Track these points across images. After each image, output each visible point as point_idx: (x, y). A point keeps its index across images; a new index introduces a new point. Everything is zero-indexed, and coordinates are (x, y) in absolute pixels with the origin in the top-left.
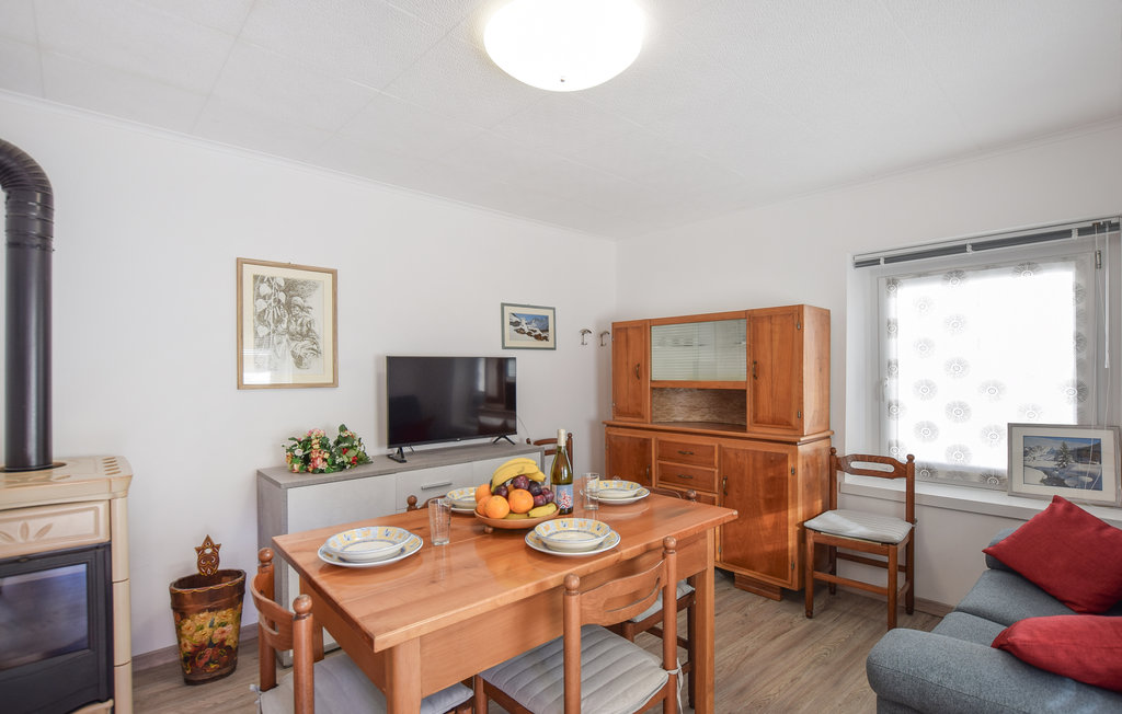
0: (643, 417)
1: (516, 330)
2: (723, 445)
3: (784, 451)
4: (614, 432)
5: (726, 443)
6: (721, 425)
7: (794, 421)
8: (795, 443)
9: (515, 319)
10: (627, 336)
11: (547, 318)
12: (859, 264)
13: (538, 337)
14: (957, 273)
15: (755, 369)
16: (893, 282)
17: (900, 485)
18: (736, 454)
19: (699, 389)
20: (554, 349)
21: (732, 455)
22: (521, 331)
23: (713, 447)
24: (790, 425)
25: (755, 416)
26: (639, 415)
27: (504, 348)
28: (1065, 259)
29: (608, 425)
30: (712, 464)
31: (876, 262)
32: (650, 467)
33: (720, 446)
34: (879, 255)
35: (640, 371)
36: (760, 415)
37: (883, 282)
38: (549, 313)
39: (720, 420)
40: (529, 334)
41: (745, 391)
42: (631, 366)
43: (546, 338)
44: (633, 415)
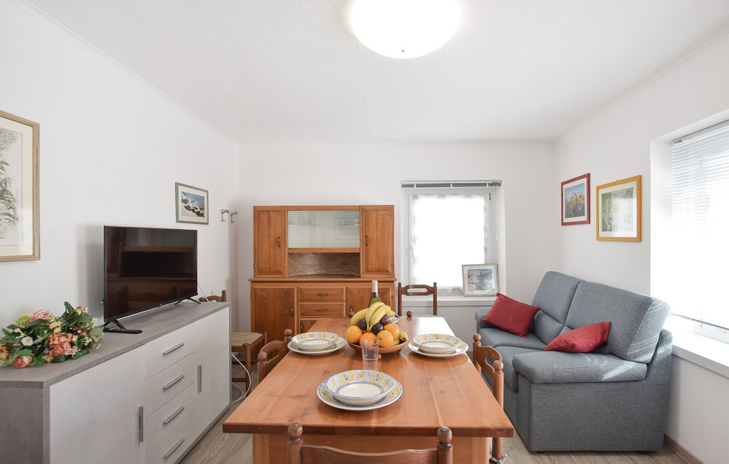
0: (282, 274)
1: (185, 207)
2: (349, 287)
3: (386, 287)
4: (259, 286)
5: (350, 286)
6: (329, 275)
7: (390, 270)
8: (393, 282)
9: (185, 197)
10: (269, 216)
11: (203, 198)
12: (404, 186)
13: (198, 214)
14: (443, 196)
15: (366, 241)
16: (415, 197)
17: (430, 298)
18: (359, 292)
19: (313, 253)
20: (208, 224)
21: (356, 293)
22: (188, 208)
23: (343, 289)
24: (388, 272)
25: (367, 268)
26: (279, 272)
27: (178, 221)
28: (481, 195)
29: (252, 282)
30: (341, 300)
31: (412, 186)
32: (293, 308)
33: (347, 288)
34: (413, 183)
35: (280, 241)
36: (370, 267)
37: (411, 196)
38: (203, 194)
39: (328, 272)
40: (193, 211)
41: (359, 253)
42: (272, 238)
43: (202, 215)
44: (274, 273)
